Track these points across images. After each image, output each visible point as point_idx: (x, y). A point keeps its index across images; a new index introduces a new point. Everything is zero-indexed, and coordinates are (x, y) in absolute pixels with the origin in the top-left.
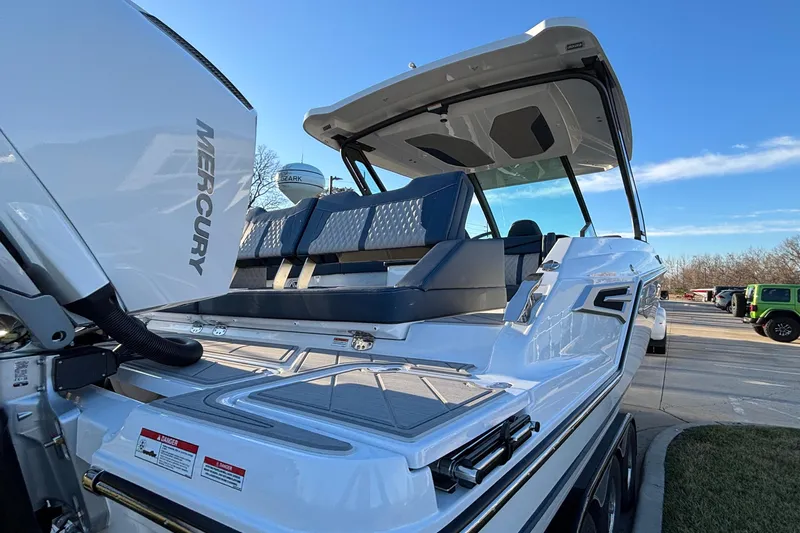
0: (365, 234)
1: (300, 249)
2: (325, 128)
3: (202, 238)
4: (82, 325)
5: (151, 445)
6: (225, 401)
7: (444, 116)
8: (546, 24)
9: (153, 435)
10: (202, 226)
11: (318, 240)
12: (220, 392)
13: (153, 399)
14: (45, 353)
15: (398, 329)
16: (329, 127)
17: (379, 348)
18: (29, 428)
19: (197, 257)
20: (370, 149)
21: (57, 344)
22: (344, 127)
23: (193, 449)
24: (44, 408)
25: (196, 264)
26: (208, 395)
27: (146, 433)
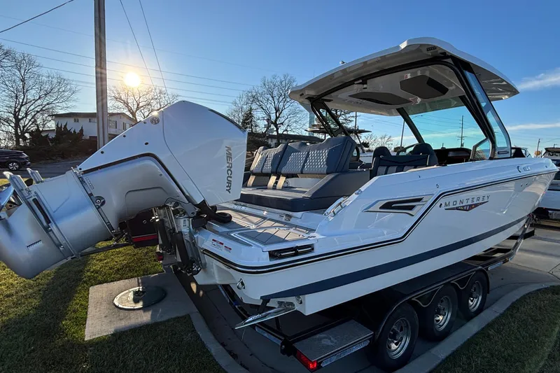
0: (304, 166)
1: (279, 170)
2: (301, 95)
3: (229, 182)
4: (197, 209)
5: (215, 243)
6: (232, 235)
7: (365, 86)
8: (408, 43)
9: (215, 241)
10: (229, 179)
11: (285, 167)
12: (232, 232)
13: (216, 232)
14: (189, 217)
15: (299, 214)
16: (303, 94)
17: (292, 221)
18: (187, 238)
19: (228, 188)
20: (329, 101)
21: (192, 216)
22: (312, 93)
23: (222, 244)
24: (190, 232)
25: (228, 190)
26: (228, 233)
27: (213, 240)
